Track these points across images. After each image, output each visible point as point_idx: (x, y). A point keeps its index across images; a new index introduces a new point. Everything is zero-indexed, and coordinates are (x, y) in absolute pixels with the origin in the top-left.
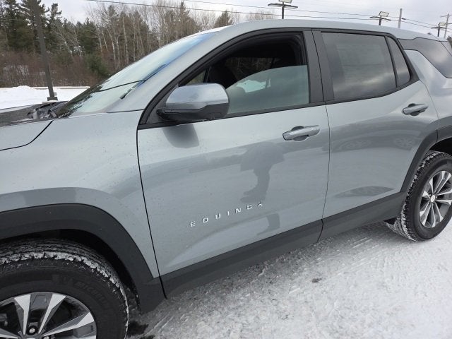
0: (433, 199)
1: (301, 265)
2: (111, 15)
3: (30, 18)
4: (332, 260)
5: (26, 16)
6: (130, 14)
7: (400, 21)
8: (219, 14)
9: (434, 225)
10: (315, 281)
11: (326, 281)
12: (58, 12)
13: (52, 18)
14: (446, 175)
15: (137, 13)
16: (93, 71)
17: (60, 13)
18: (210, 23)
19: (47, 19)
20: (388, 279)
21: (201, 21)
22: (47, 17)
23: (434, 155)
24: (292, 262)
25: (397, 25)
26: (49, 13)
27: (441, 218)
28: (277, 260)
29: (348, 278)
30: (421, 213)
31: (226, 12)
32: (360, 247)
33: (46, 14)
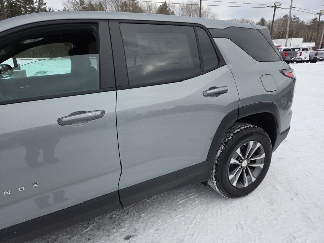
0: (245, 163)
1: (125, 220)
2: (81, 4)
3: (23, 7)
4: (153, 216)
5: (21, 6)
6: (96, 4)
7: (291, 9)
8: (159, 4)
9: (246, 185)
10: (127, 238)
11: (136, 239)
12: (43, 3)
13: (40, 7)
14: (255, 144)
15: (100, 3)
16: (67, 46)
17: (45, 4)
18: (153, 11)
19: (36, 8)
20: (188, 238)
21: (146, 9)
22: (36, 6)
23: (242, 128)
24: (119, 218)
25: (289, 12)
26: (37, 4)
27: (254, 179)
28: (108, 216)
29: (156, 235)
30: (231, 177)
31: (165, 3)
32: (183, 203)
33: (35, 4)
